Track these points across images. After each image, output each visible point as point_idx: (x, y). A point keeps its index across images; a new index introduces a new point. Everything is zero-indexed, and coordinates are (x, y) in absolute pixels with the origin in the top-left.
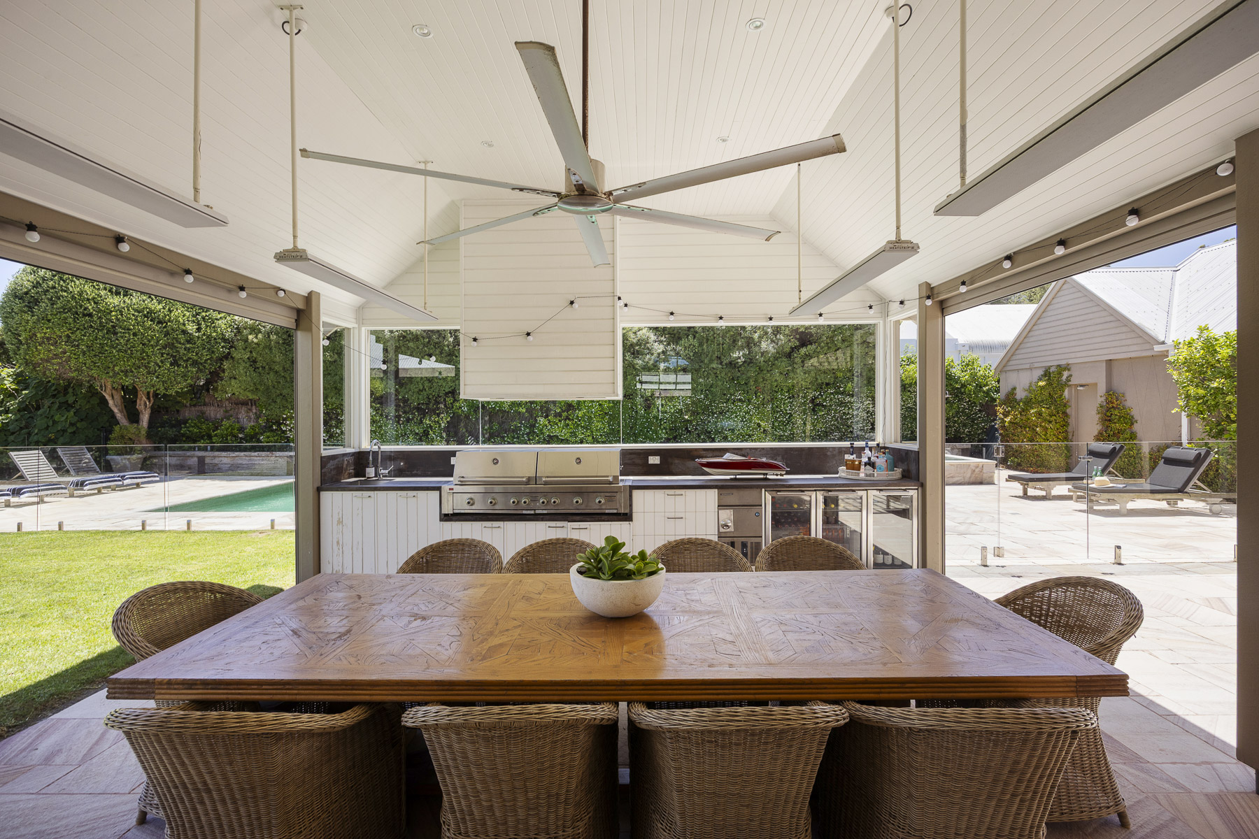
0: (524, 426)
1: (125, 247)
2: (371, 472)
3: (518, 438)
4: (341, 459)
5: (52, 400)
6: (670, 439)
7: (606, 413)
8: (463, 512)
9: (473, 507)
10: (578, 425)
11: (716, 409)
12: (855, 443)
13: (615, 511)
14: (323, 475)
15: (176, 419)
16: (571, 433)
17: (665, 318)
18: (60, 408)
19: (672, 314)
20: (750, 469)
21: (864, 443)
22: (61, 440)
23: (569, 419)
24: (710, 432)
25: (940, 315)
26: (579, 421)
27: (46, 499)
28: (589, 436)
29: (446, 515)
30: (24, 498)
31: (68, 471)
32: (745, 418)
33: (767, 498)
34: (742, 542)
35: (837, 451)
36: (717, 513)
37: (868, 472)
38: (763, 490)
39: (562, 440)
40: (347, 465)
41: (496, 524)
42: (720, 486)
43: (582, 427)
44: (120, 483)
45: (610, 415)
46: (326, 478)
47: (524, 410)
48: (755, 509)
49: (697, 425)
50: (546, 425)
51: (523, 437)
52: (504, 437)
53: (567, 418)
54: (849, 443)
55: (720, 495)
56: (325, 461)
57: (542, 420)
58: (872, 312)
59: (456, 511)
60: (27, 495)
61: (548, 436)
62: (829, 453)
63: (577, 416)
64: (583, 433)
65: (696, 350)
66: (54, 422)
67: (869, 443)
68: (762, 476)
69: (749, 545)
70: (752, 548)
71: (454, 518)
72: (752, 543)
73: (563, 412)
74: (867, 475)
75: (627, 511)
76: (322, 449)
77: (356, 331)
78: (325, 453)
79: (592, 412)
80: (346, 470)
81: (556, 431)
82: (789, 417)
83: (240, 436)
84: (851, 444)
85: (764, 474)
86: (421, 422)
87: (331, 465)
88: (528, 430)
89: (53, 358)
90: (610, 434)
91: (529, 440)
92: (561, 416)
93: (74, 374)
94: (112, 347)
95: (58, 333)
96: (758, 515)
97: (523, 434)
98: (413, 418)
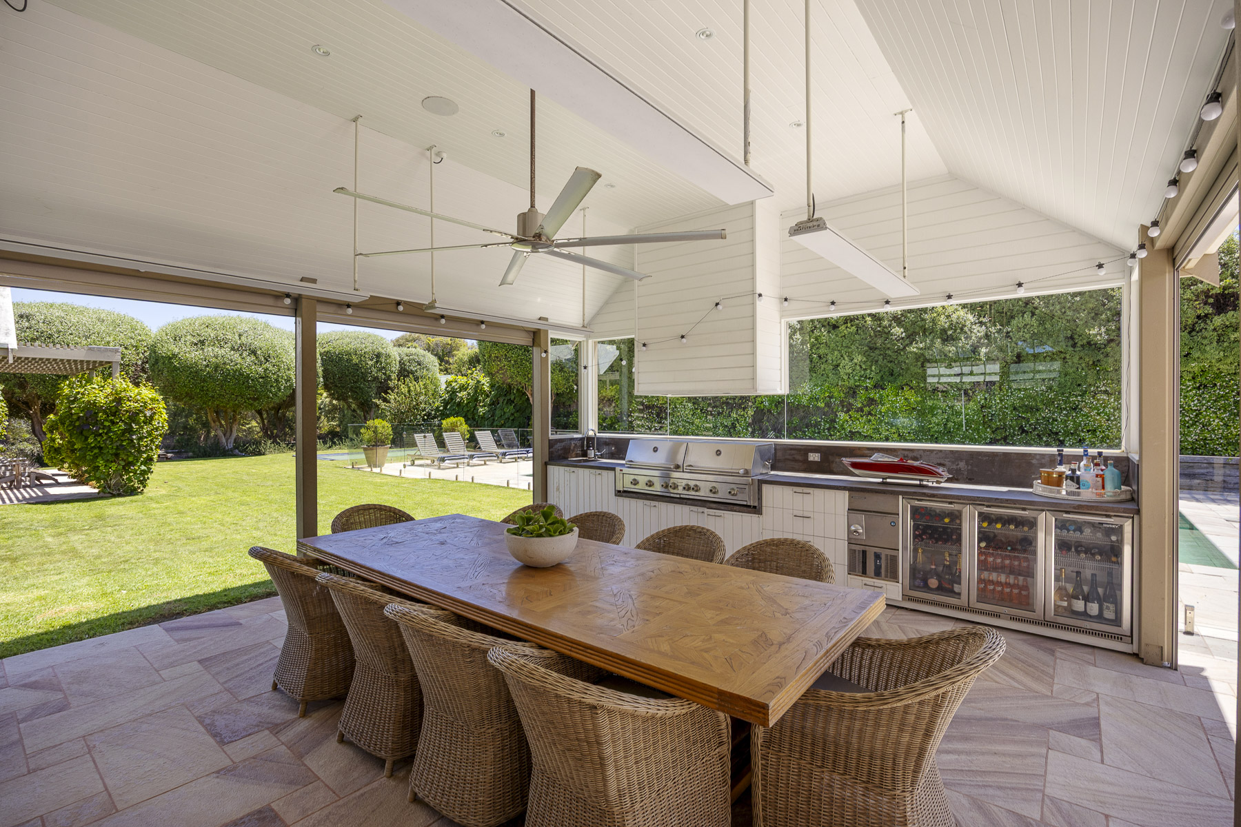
0: (824, 421)
1: (401, 308)
2: (591, 453)
3: (819, 433)
4: (569, 442)
5: (504, 398)
6: (998, 440)
7: (913, 409)
8: (629, 490)
9: (636, 487)
10: (881, 421)
11: (1065, 403)
12: (1065, 449)
13: (745, 503)
14: (551, 453)
15: (568, 412)
16: (874, 429)
17: (826, 309)
18: (507, 403)
19: (833, 303)
20: (897, 472)
21: (1082, 450)
22: (507, 425)
23: (871, 415)
24: (1057, 434)
25: (1168, 268)
26: (883, 416)
27: (487, 463)
28: (894, 433)
29: (619, 491)
30: (475, 461)
31: (503, 446)
32: (1114, 416)
33: (903, 506)
34: (875, 553)
35: (1047, 459)
36: (846, 517)
37: (1073, 489)
38: (901, 497)
39: (865, 437)
40: (574, 447)
41: (653, 503)
42: (852, 489)
43: (886, 423)
44: (526, 455)
45: (919, 411)
46: (554, 456)
47: (823, 405)
48: (890, 518)
49: (1037, 423)
50: (847, 421)
51: (824, 432)
52: (805, 432)
53: (870, 413)
54: (1056, 449)
55: (850, 497)
56: (552, 443)
57: (842, 416)
58: (1102, 272)
59: (625, 489)
60: (476, 459)
61: (850, 432)
62: (1034, 461)
63: (881, 412)
64: (888, 430)
65: (1036, 331)
66: (504, 413)
67: (1089, 450)
68: (918, 482)
69: (883, 557)
70: (887, 559)
71: (624, 494)
72: (887, 555)
73: (865, 406)
74: (1068, 493)
75: (756, 504)
76: (550, 434)
77: (585, 343)
78: (551, 437)
79: (896, 407)
80: (573, 451)
81: (857, 427)
82: (1197, 415)
83: (604, 425)
84: (1058, 451)
85: (920, 480)
86: (730, 416)
87: (558, 446)
88: (828, 425)
89: (499, 370)
90: (920, 431)
91: (831, 435)
92: (862, 411)
93: (509, 381)
94: (526, 361)
95: (501, 353)
96: (894, 525)
97: (824, 430)
98: (723, 411)
